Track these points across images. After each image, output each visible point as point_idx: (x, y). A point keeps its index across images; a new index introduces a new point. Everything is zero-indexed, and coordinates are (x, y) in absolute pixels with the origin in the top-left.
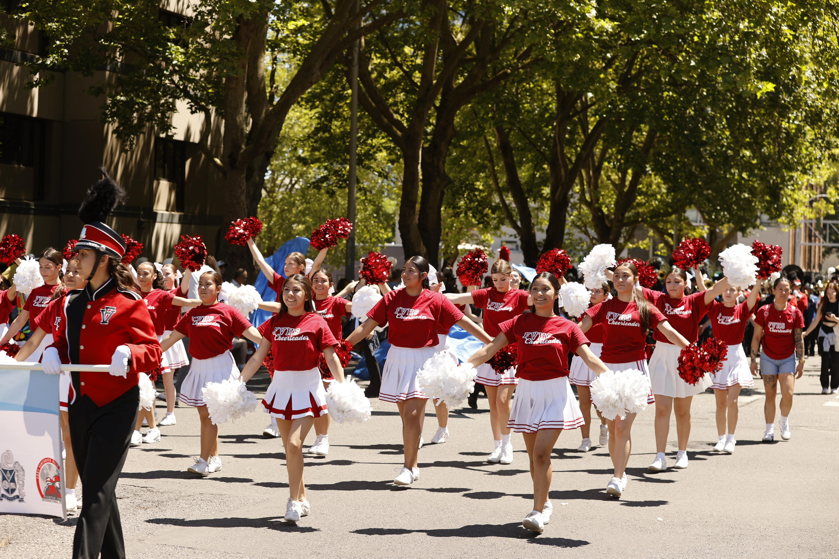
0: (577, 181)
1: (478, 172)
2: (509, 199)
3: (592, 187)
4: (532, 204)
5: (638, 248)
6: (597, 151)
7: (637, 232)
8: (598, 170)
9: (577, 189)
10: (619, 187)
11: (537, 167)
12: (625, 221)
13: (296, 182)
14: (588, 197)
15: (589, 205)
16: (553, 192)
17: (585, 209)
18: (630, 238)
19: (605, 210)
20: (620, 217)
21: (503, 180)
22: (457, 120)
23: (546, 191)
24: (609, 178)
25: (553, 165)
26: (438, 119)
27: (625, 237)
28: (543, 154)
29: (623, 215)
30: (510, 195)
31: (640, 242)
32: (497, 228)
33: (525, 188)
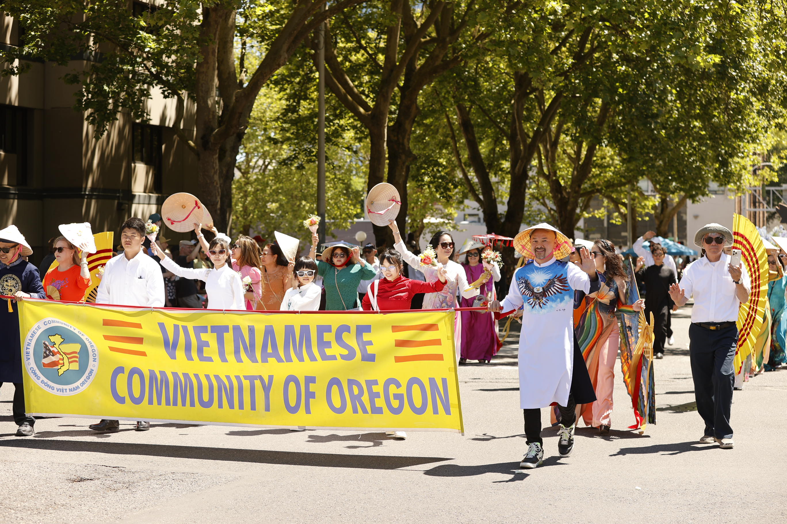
0: (536, 155)
1: (441, 149)
2: (472, 175)
3: (549, 160)
4: (493, 179)
5: (594, 217)
6: (554, 127)
7: (592, 203)
8: (555, 144)
9: (535, 162)
10: (575, 160)
11: (497, 141)
12: (582, 192)
13: (269, 164)
14: (545, 170)
15: (547, 177)
16: (513, 166)
17: (544, 183)
18: (586, 208)
19: (562, 183)
20: (577, 189)
21: (465, 156)
22: (420, 99)
23: (506, 165)
24: (565, 152)
25: (512, 139)
26: (402, 98)
27: (581, 207)
28: (502, 130)
29: (579, 186)
30: (472, 169)
31: (596, 212)
32: (461, 202)
33: (486, 162)
